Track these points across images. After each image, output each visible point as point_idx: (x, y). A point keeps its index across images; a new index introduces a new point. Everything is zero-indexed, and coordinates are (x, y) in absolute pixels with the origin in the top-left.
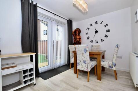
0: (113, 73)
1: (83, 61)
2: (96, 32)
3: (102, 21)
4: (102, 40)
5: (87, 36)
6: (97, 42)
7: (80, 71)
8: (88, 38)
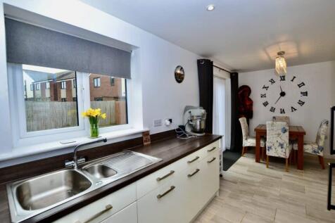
0: (318, 162)
1: (278, 144)
2: (283, 94)
3: (294, 77)
4: (293, 109)
5: (264, 100)
6: (283, 111)
7: (270, 157)
8: (266, 104)
